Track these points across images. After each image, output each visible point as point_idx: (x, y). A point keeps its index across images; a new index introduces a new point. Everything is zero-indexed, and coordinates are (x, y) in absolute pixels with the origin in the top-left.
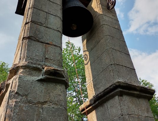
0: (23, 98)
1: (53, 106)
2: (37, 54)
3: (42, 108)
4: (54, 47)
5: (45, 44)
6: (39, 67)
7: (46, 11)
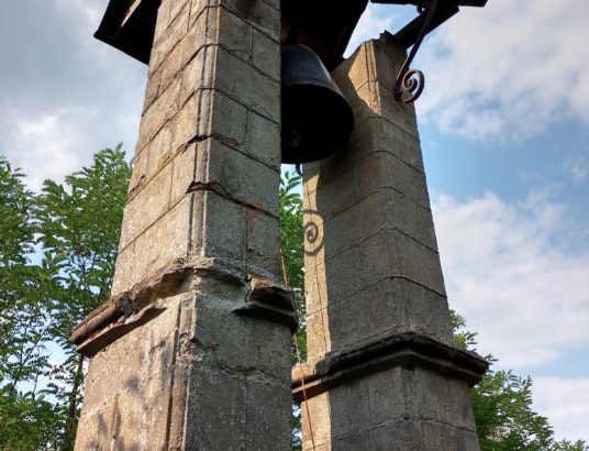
0: (209, 354)
3: (246, 384)
4: (266, 218)
5: (245, 209)
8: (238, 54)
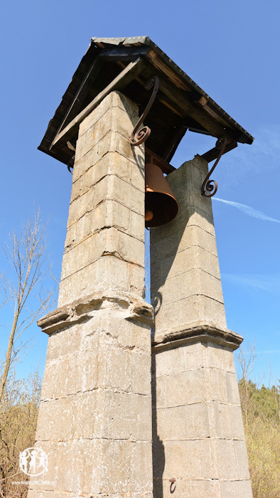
0: (115, 340)
1: (140, 352)
2: (123, 279)
3: (131, 354)
5: (129, 264)
6: (127, 300)
7: (129, 205)
8: (125, 179)
